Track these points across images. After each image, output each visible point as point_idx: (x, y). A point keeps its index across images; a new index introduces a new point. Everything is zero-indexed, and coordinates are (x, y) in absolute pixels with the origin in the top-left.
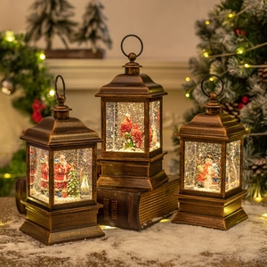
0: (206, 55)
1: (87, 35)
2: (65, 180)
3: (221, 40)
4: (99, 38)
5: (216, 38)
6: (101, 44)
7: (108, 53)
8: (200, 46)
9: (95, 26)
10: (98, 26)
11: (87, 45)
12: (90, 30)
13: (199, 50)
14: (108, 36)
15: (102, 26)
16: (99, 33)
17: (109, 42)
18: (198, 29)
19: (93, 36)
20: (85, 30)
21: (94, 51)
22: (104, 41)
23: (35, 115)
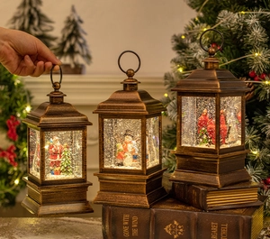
0: (181, 70)
1: (65, 50)
2: (58, 159)
3: (195, 55)
4: (78, 52)
5: (190, 53)
6: (80, 59)
7: (88, 68)
8: (174, 61)
9: (73, 40)
10: (77, 40)
11: (66, 60)
12: (68, 45)
13: (173, 65)
14: (87, 50)
15: (81, 41)
16: (78, 48)
17: (88, 57)
18: (175, 43)
19: (72, 52)
20: (63, 44)
21: (73, 66)
22: (83, 56)
23: (10, 131)
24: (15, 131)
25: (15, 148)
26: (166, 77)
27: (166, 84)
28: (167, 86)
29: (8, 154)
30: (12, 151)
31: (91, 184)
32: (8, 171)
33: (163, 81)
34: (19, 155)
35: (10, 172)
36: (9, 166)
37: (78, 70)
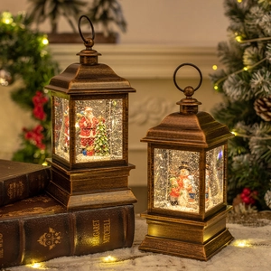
0: (239, 39)
1: (98, 16)
2: (91, 135)
3: (257, 21)
4: (112, 19)
5: (251, 19)
6: (113, 27)
7: (122, 37)
8: (231, 29)
9: (106, 5)
10: (110, 5)
11: (99, 28)
12: (100, 11)
13: (231, 33)
14: (122, 18)
15: (115, 6)
16: (112, 14)
17: (123, 24)
18: (228, 8)
19: (105, 18)
20: (95, 10)
21: (106, 34)
22: (118, 23)
23: (36, 110)
24: (42, 110)
25: (42, 128)
26: (220, 47)
27: (219, 55)
28: (221, 57)
29: (34, 135)
30: (39, 132)
31: (134, 167)
32: (33, 154)
33: (217, 52)
34: (46, 135)
35: (37, 155)
36: (35, 148)
37: (112, 39)
